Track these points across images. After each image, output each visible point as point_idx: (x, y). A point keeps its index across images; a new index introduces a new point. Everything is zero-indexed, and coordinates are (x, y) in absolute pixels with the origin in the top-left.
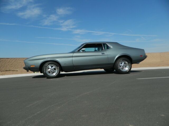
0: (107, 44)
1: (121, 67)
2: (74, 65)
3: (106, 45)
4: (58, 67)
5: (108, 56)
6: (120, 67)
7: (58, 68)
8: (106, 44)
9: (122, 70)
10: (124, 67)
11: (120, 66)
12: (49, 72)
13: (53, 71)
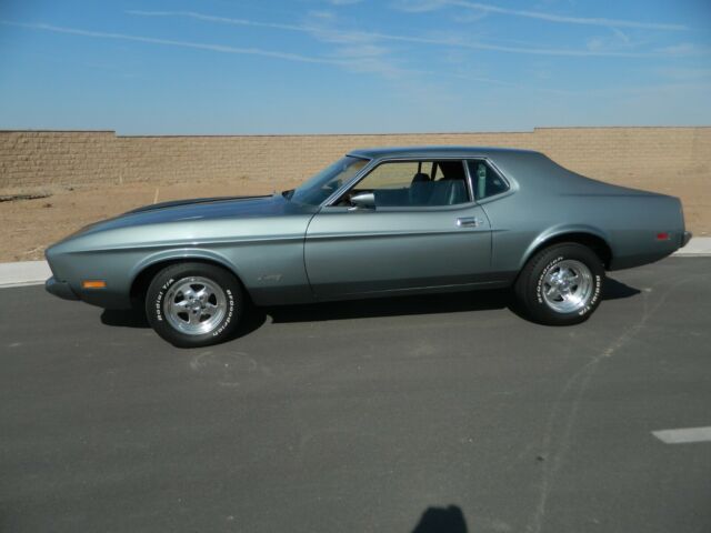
0: (490, 162)
1: (552, 290)
2: (312, 282)
3: (483, 170)
4: (229, 292)
5: (494, 234)
6: (544, 289)
7: (227, 295)
8: (484, 163)
9: (554, 306)
10: (566, 292)
11: (548, 286)
12: (184, 316)
13: (203, 308)
